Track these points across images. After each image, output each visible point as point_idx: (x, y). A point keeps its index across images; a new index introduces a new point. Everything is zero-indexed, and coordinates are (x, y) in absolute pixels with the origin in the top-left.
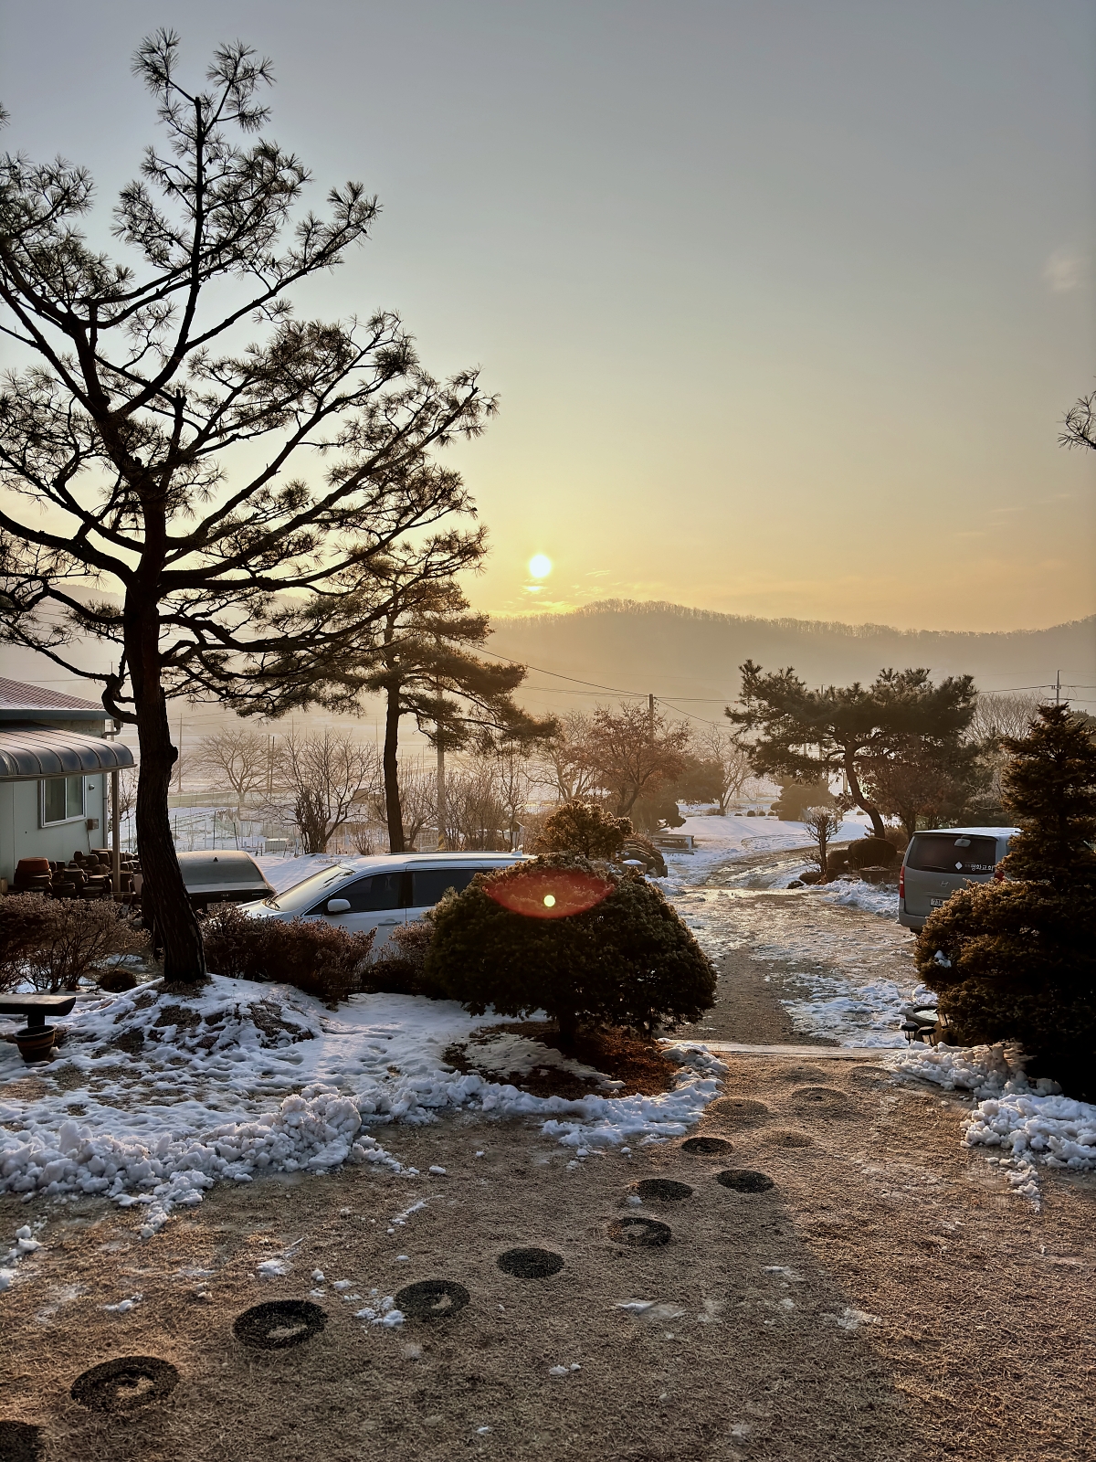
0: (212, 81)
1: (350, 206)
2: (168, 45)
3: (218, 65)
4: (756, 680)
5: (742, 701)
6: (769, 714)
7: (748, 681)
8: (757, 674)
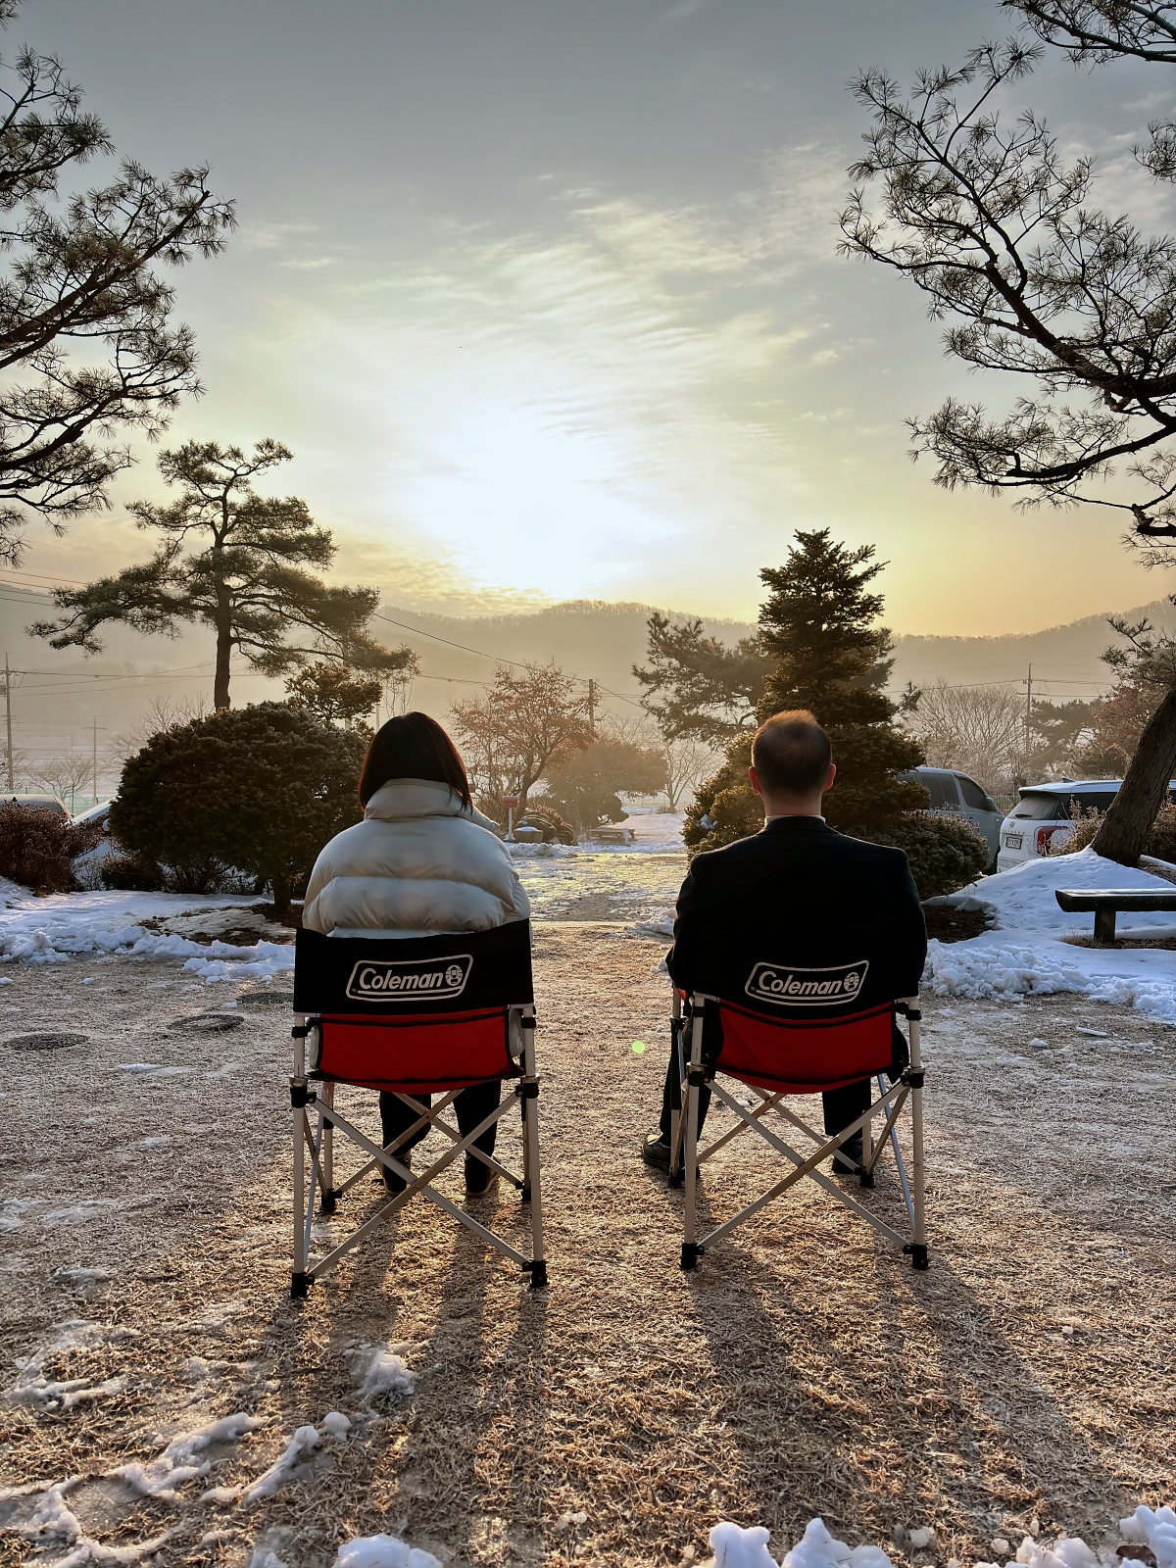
4: (665, 635)
5: (651, 659)
6: (680, 674)
7: (655, 637)
8: (665, 630)
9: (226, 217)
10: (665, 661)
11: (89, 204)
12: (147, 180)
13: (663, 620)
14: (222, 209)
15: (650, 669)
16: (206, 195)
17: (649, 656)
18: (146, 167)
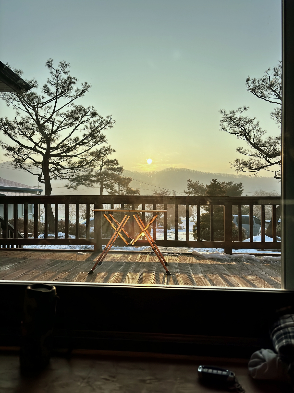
0: (59, 67)
1: (85, 86)
2: (51, 61)
3: (60, 64)
4: (191, 184)
5: (188, 189)
6: (195, 192)
7: (189, 184)
8: (191, 182)
9: (114, 122)
10: (191, 189)
11: (93, 122)
12: (102, 118)
13: (191, 180)
14: (114, 121)
15: (188, 191)
16: (111, 119)
17: (187, 188)
18: (102, 116)
